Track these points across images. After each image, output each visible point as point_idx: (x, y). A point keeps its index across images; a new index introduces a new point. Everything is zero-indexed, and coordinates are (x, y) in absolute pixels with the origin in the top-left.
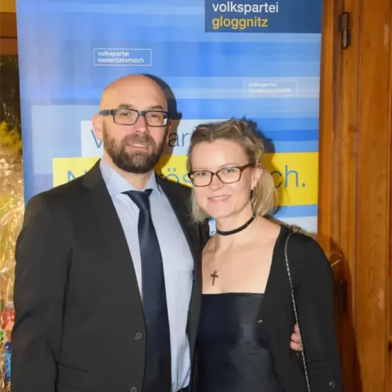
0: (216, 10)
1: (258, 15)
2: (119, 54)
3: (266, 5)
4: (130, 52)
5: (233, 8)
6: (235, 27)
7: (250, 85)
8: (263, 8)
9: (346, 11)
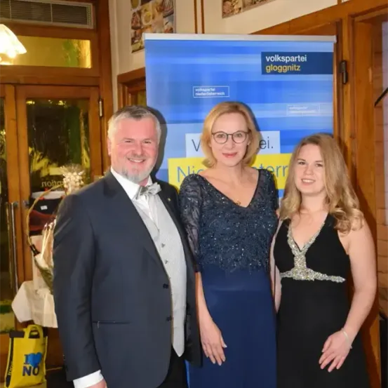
0: (268, 60)
1: (294, 63)
2: (209, 90)
3: (299, 57)
4: (216, 88)
5: (279, 58)
6: (280, 71)
7: (291, 108)
8: (297, 59)
9: (344, 59)
